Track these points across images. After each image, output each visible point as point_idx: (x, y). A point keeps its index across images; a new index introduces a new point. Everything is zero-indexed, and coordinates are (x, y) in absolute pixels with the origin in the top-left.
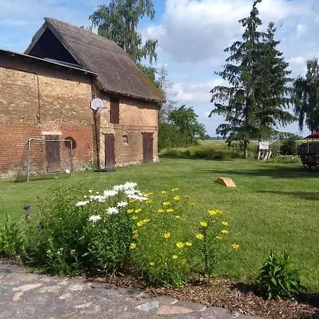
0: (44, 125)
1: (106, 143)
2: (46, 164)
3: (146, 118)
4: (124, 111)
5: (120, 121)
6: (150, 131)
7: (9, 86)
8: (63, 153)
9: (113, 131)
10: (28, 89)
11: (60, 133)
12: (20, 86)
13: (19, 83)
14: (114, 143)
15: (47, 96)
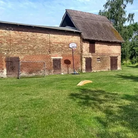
0: (53, 55)
1: (86, 61)
2: (53, 71)
3: (113, 50)
4: (98, 47)
5: (95, 52)
6: (116, 56)
7: (34, 39)
8: (63, 66)
9: (91, 56)
10: (44, 40)
11: (61, 58)
12: (40, 39)
13: (39, 38)
14: (91, 61)
15: (54, 42)
